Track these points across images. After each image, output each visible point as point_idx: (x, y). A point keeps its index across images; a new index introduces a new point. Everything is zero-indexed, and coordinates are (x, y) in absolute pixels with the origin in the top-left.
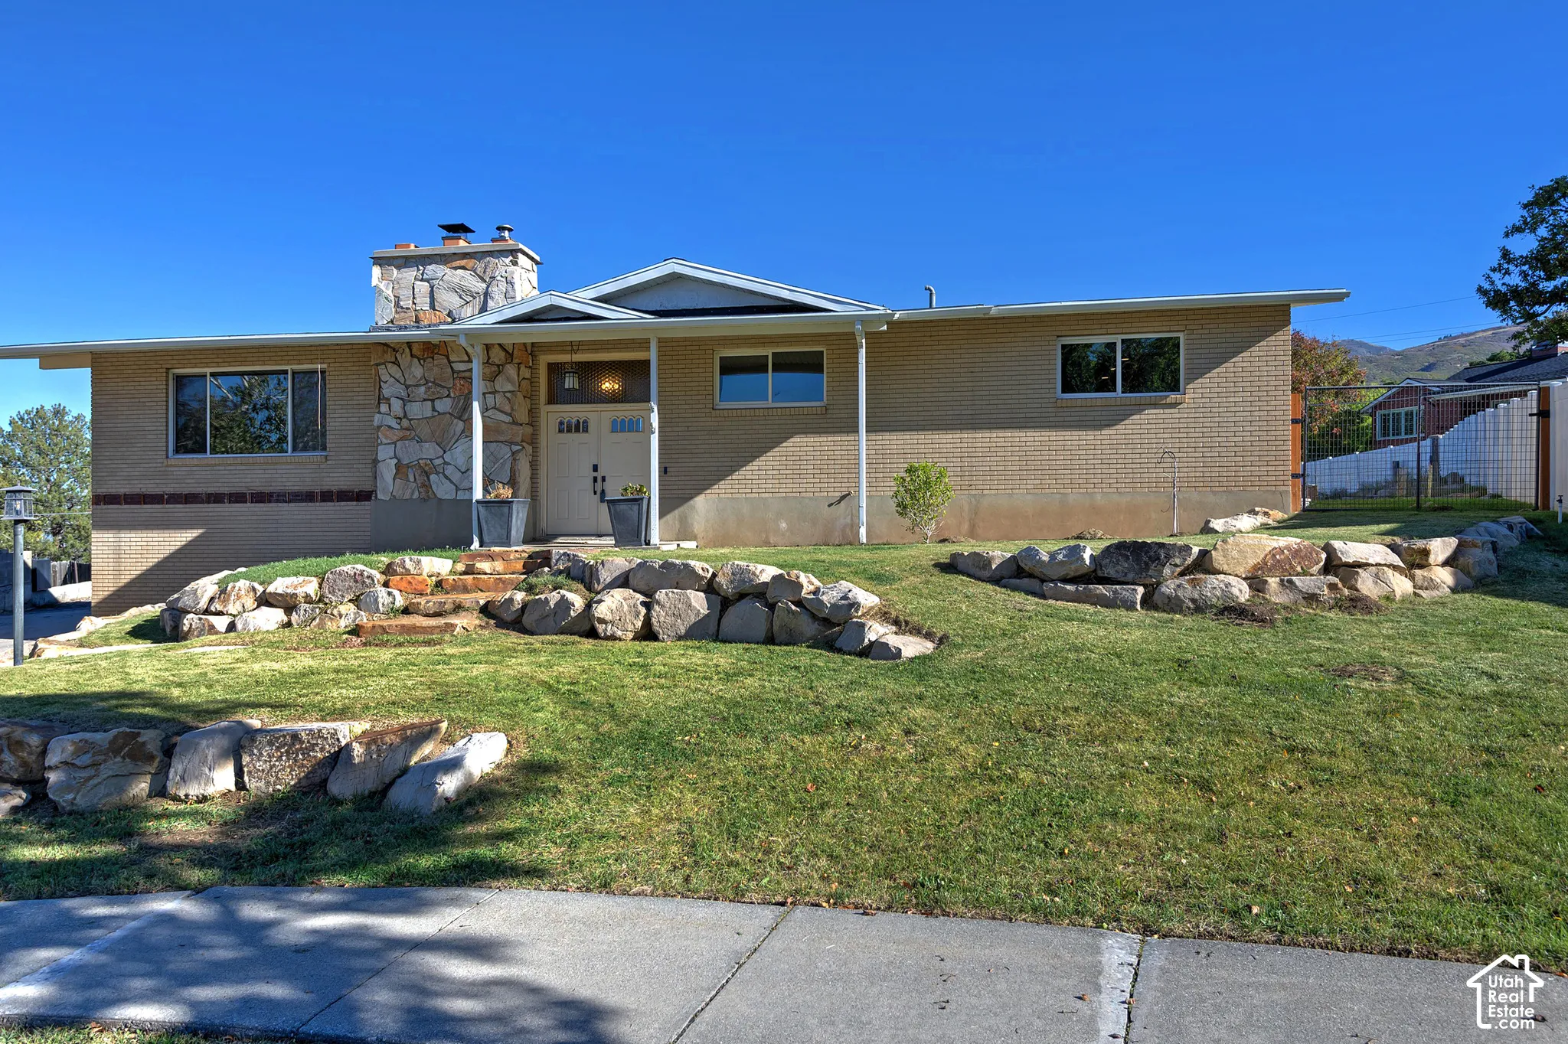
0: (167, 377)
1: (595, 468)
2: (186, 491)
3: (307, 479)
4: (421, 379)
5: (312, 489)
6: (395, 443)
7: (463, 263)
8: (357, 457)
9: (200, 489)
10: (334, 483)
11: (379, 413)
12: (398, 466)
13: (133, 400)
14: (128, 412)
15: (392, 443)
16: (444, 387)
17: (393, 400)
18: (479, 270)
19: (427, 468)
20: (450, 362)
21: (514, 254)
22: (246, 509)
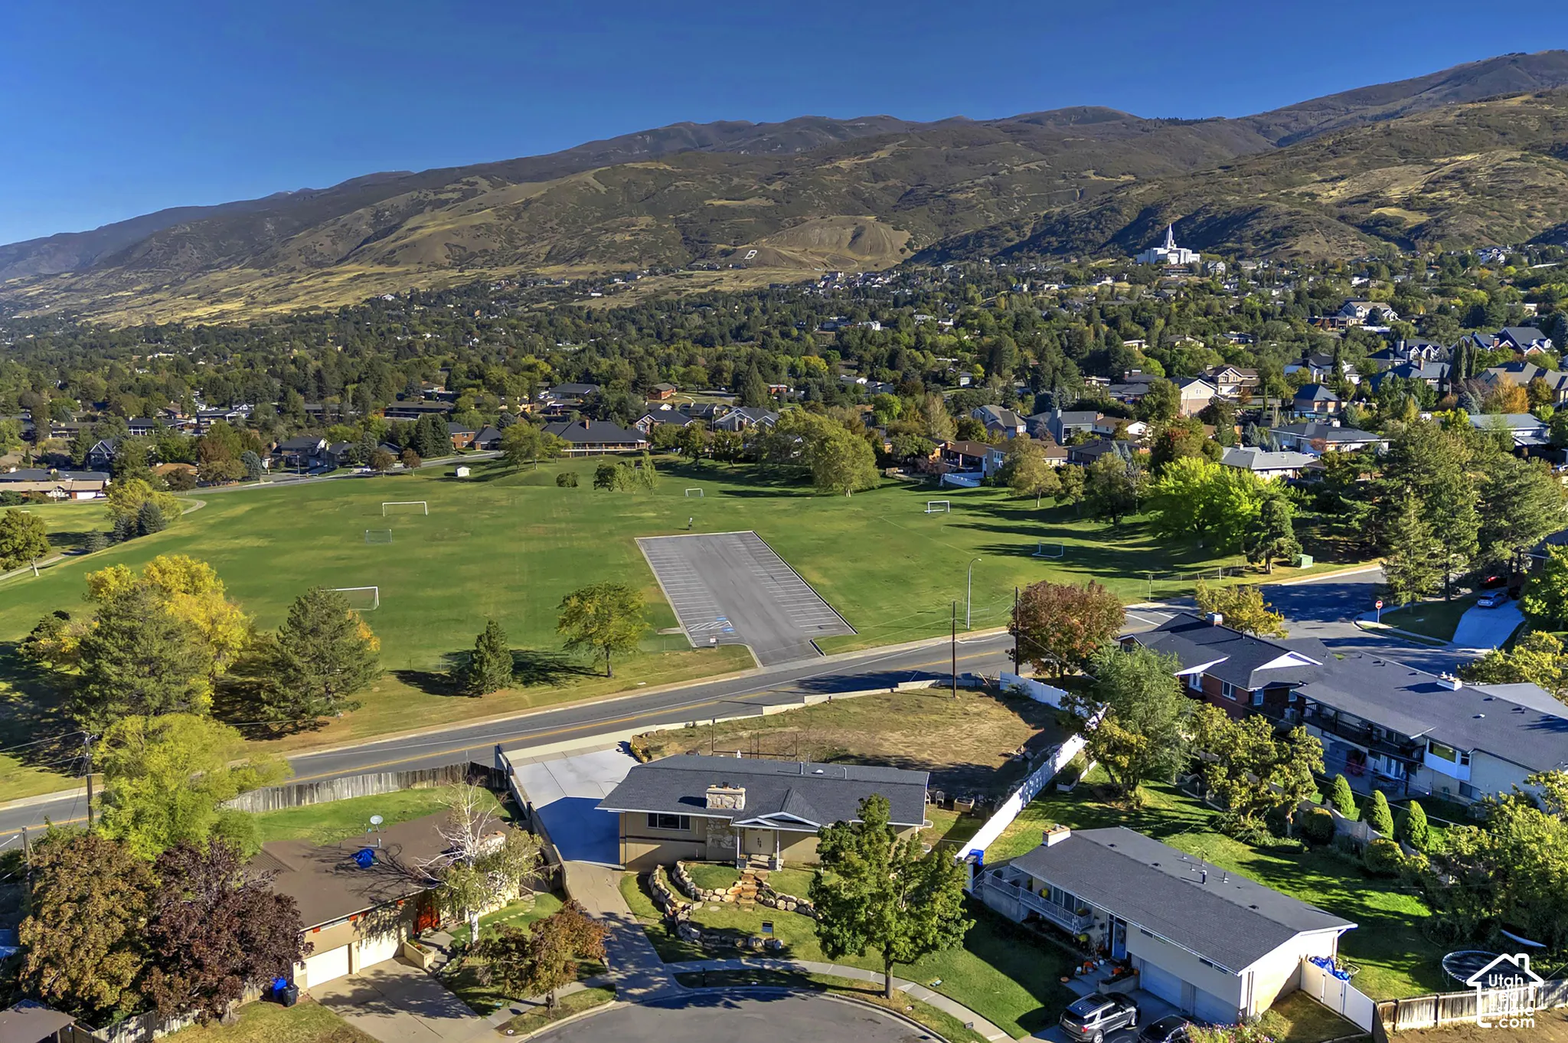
10: (693, 838)
12: (713, 839)
19: (720, 840)
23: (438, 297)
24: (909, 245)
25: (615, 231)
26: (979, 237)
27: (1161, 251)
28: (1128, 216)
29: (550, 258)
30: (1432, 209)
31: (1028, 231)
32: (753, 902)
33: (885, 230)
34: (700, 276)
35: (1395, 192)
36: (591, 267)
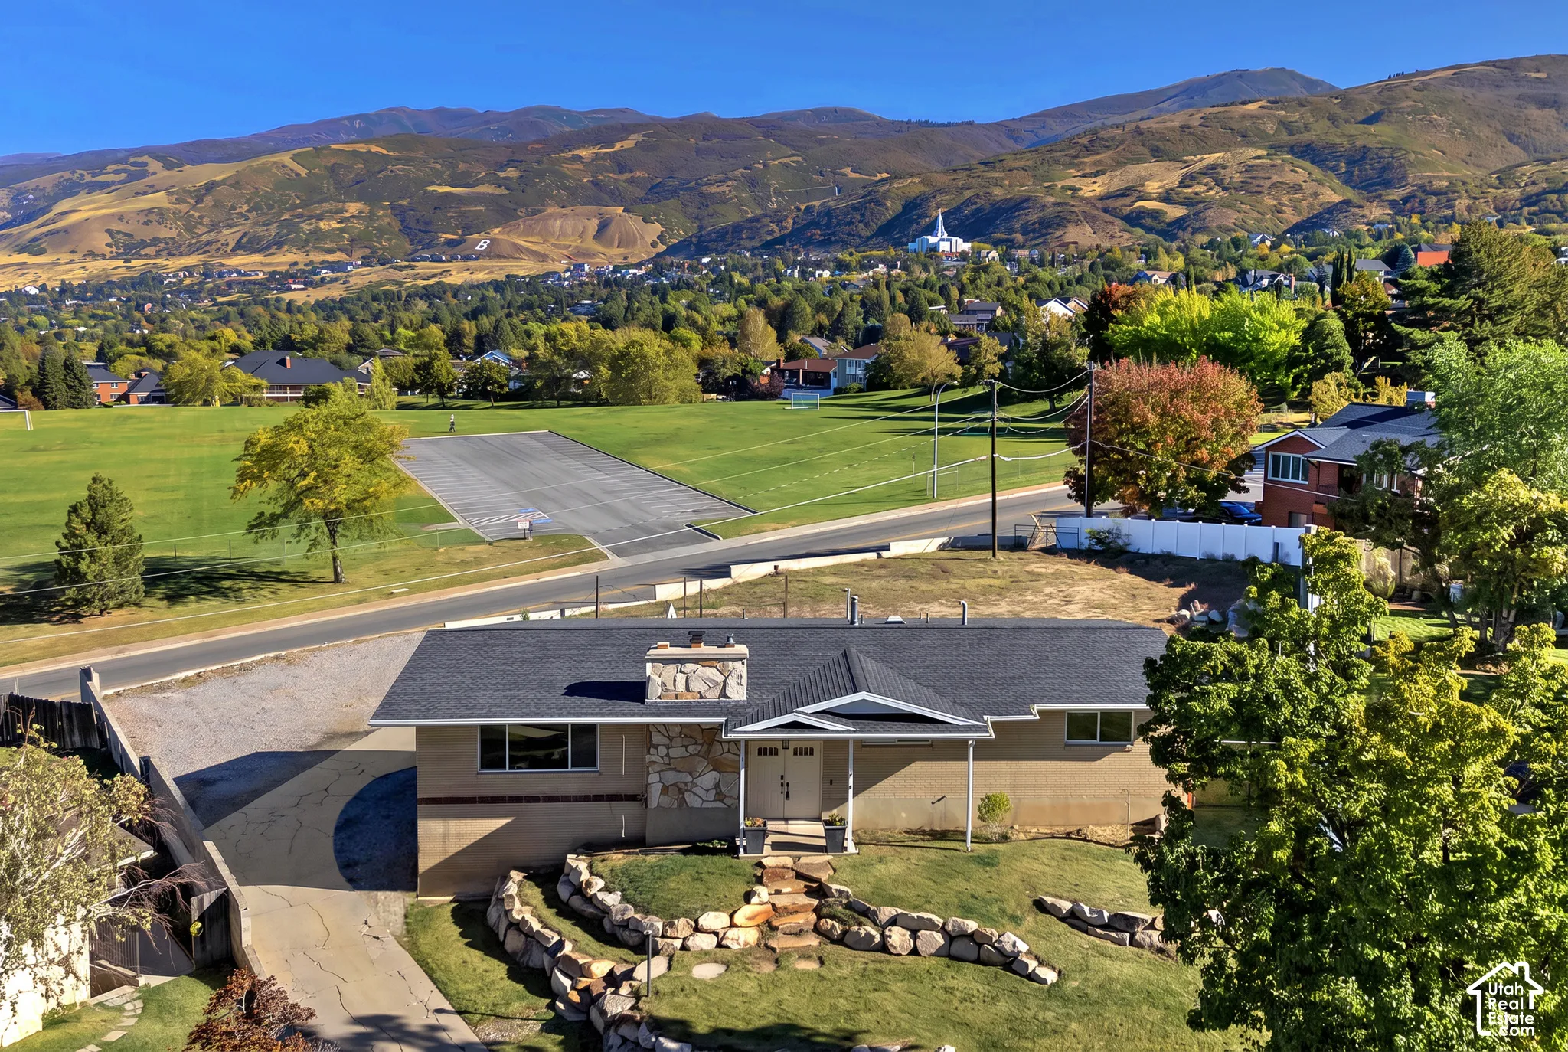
1: (783, 778)
2: (492, 795)
3: (585, 787)
5: (588, 793)
6: (660, 772)
7: (709, 663)
9: (504, 794)
10: (606, 790)
11: (649, 753)
12: (663, 786)
14: (445, 743)
17: (660, 747)
18: (720, 668)
19: (682, 788)
22: (540, 807)
23: (96, 291)
24: (661, 238)
25: (320, 218)
26: (737, 229)
27: (932, 240)
28: (893, 207)
29: (239, 247)
30: (1188, 203)
31: (789, 223)
32: (813, 941)
33: (634, 223)
34: (424, 267)
35: (1153, 187)
36: (290, 258)
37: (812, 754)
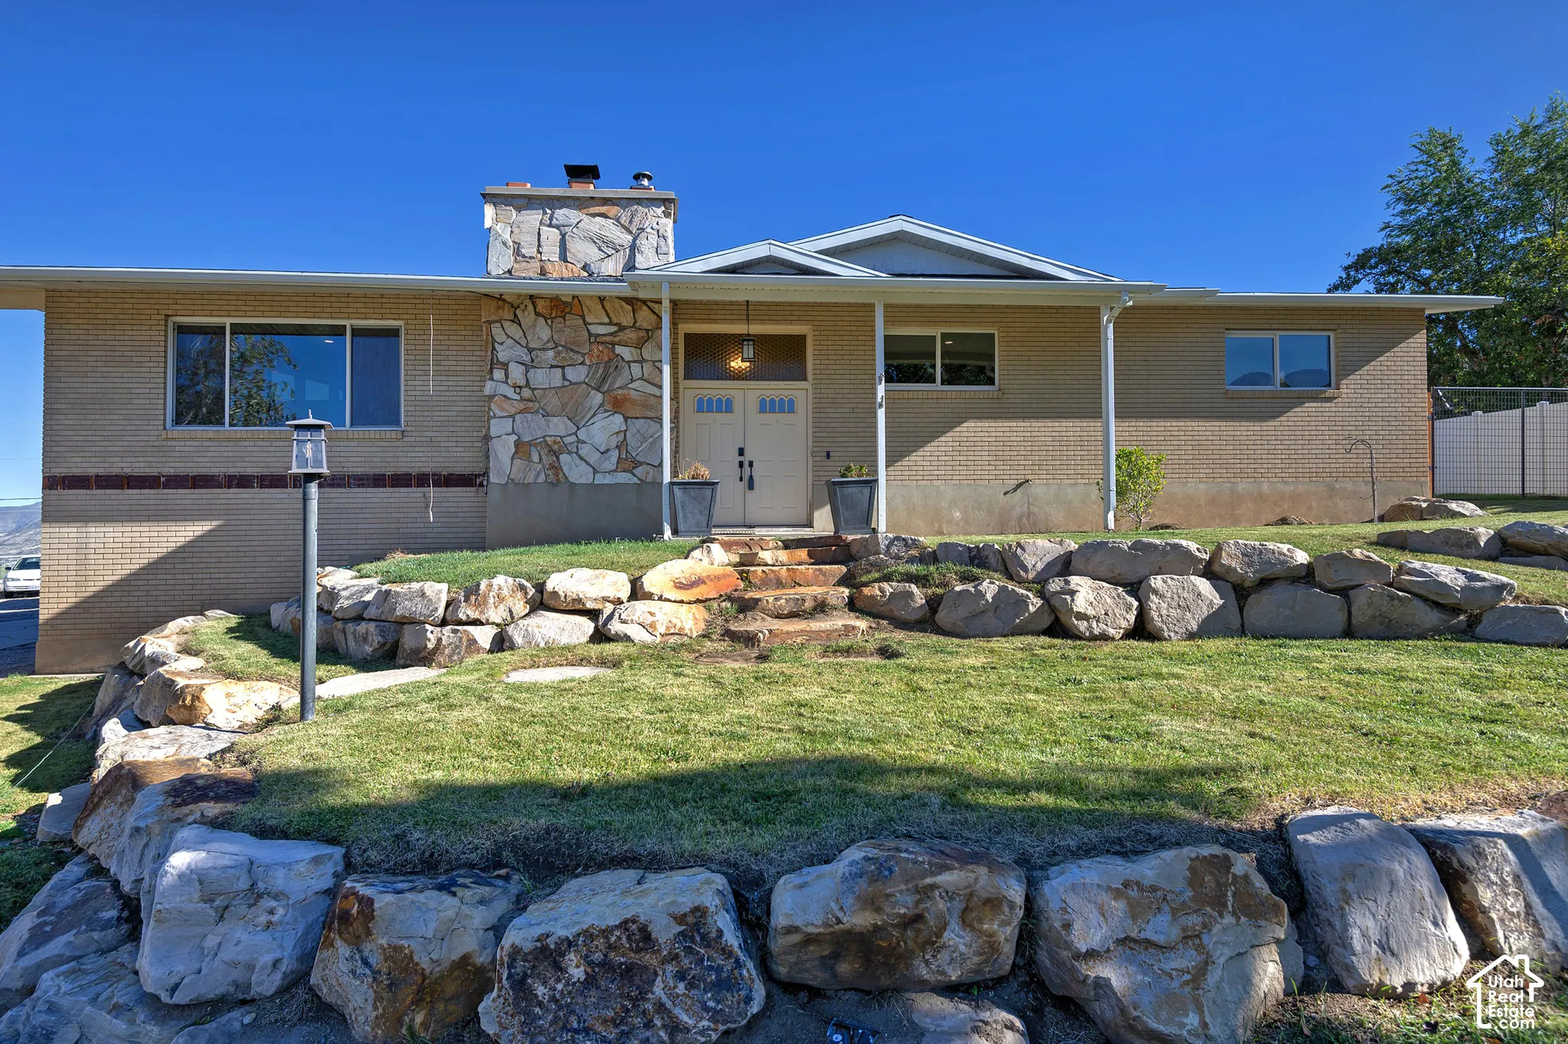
0: (166, 326)
1: (741, 452)
2: (194, 472)
3: (376, 460)
4: (548, 341)
5: (381, 471)
6: (513, 416)
7: (603, 209)
8: (446, 434)
9: (217, 470)
10: (413, 464)
11: (492, 379)
12: (518, 444)
13: (113, 354)
14: (104, 369)
15: (510, 416)
16: (577, 352)
17: (512, 366)
18: (624, 220)
19: (555, 447)
20: (586, 324)
21: (667, 204)
22: (286, 496)
37: (792, 410)
